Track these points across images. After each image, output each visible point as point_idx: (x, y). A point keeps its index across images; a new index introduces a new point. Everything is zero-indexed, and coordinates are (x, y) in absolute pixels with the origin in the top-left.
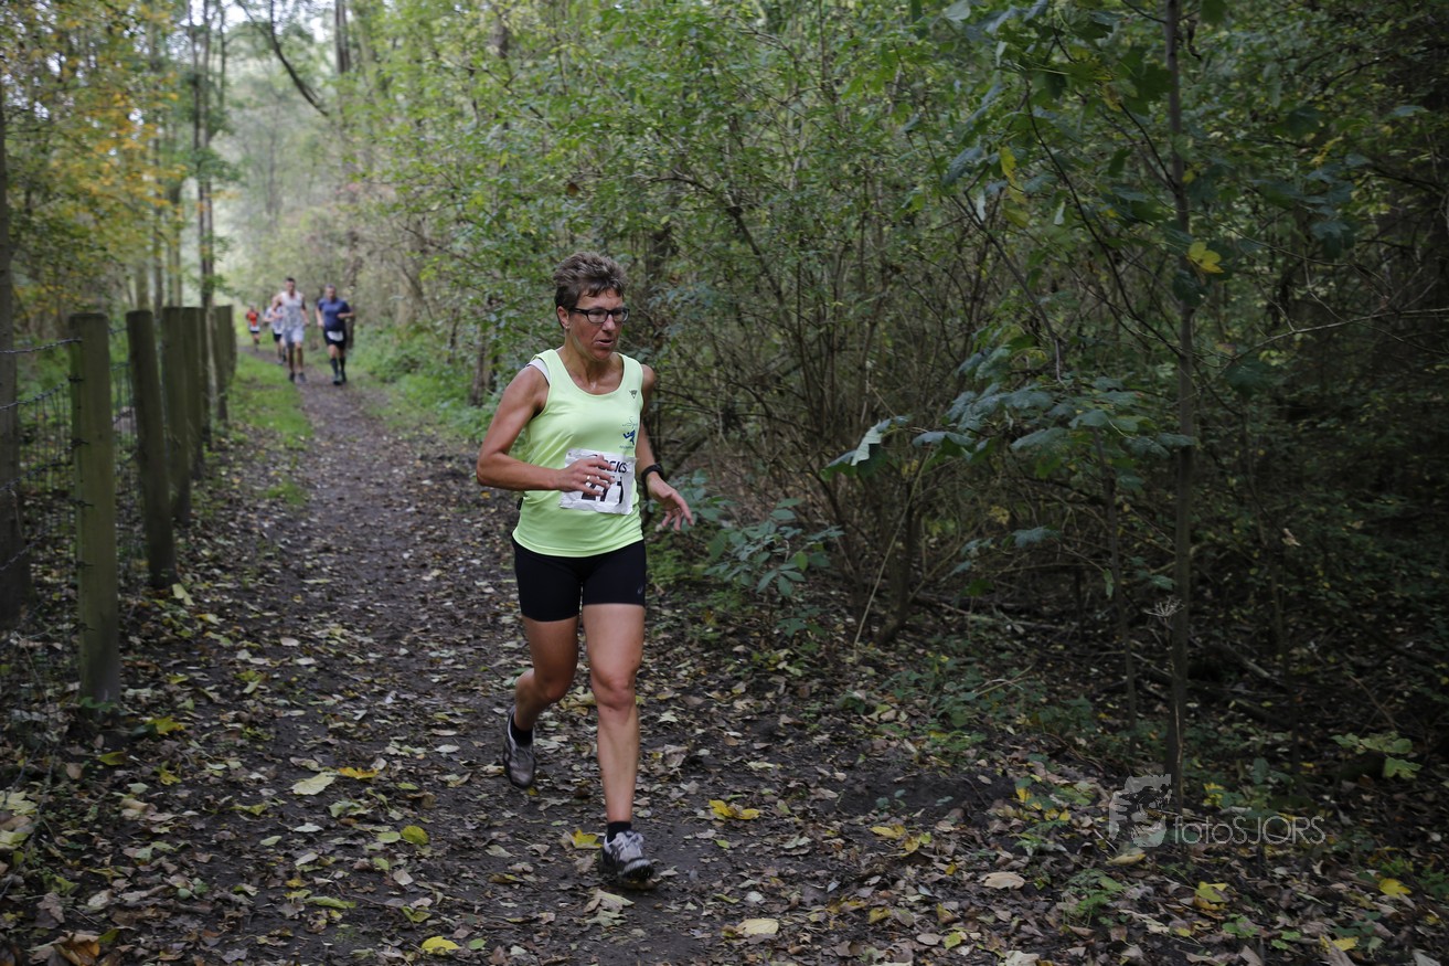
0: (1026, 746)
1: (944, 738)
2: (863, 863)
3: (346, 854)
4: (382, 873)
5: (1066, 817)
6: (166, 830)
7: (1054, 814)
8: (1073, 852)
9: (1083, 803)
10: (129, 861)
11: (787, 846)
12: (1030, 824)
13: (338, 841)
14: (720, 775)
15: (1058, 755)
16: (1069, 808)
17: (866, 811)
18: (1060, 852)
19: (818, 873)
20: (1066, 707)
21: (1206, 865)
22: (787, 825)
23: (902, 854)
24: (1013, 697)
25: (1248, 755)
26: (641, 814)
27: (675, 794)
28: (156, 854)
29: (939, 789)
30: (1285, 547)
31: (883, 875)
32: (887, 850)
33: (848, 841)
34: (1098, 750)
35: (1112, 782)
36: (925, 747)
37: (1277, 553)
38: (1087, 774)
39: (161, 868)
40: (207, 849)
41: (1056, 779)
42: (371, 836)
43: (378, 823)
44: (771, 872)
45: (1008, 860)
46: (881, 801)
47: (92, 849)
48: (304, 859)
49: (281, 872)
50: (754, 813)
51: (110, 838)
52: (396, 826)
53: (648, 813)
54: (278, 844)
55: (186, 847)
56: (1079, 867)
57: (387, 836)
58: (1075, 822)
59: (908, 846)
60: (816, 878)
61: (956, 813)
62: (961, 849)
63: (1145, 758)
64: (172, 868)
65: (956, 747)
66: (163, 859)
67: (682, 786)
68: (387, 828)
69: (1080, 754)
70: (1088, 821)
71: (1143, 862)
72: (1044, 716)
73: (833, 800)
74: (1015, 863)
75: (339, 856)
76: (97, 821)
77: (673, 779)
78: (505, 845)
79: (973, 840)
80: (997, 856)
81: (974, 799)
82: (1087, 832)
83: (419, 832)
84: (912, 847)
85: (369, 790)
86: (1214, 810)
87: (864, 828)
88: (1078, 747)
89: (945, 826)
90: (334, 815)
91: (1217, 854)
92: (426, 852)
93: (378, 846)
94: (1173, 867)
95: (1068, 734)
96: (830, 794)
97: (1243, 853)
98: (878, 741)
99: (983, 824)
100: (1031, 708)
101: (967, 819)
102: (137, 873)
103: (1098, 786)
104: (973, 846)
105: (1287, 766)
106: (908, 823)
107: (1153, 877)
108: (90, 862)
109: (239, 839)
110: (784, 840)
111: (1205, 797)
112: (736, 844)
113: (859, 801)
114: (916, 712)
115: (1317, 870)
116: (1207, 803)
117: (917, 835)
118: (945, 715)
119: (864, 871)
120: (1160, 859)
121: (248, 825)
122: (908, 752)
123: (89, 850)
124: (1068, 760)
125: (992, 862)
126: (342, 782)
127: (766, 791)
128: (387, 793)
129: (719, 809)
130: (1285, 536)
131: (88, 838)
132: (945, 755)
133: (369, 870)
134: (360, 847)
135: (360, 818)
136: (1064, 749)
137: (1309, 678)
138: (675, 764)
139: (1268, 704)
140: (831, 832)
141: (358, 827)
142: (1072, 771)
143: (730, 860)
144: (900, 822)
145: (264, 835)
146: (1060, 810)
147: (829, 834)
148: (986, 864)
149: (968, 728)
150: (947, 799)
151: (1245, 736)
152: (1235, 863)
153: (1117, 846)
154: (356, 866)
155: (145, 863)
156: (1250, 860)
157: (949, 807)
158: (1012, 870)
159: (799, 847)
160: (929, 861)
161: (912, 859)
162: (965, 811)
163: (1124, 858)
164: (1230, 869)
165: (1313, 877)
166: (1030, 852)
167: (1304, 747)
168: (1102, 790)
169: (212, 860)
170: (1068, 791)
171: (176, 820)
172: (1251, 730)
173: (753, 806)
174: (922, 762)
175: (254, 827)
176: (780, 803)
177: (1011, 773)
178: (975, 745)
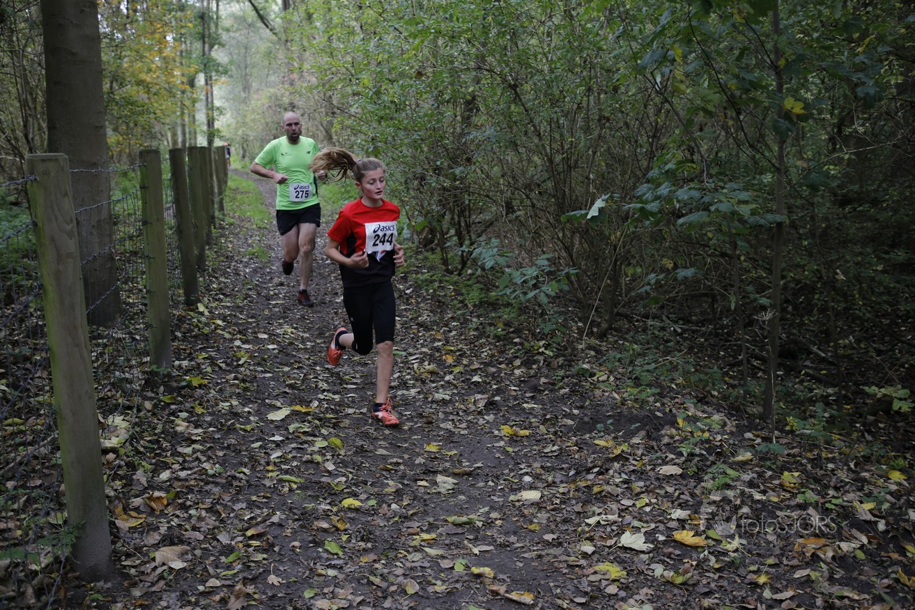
0: (683, 396)
1: (635, 391)
2: (589, 461)
3: (298, 452)
4: (318, 463)
5: (706, 435)
6: (199, 438)
7: (701, 434)
8: (711, 455)
9: (717, 427)
10: (180, 454)
11: (545, 451)
12: (686, 439)
13: (294, 445)
14: (507, 411)
15: (702, 400)
16: (708, 430)
17: (590, 432)
18: (702, 455)
19: (563, 466)
20: (706, 374)
21: (788, 462)
22: (546, 439)
23: (611, 456)
24: (675, 368)
25: (812, 402)
26: (462, 433)
27: (481, 422)
28: (195, 451)
29: (632, 419)
30: (837, 280)
31: (601, 467)
32: (603, 453)
33: (580, 448)
34: (725, 398)
35: (733, 416)
36: (624, 396)
37: (831, 284)
38: (718, 411)
39: (197, 459)
40: (222, 449)
41: (700, 414)
42: (312, 443)
43: (315, 436)
44: (537, 465)
45: (673, 459)
46: (598, 426)
47: (160, 448)
48: (275, 455)
49: (263, 462)
50: (527, 432)
51: (170, 442)
52: (325, 438)
53: (466, 432)
54: (261, 446)
55: (210, 448)
56: (714, 463)
57: (320, 443)
58: (711, 438)
59: (615, 451)
60: (562, 469)
61: (643, 433)
62: (645, 453)
63: (752, 403)
64: (204, 459)
65: (643, 396)
66: (199, 454)
67: (485, 417)
68: (320, 439)
69: (714, 400)
70: (719, 437)
71: (751, 460)
72: (693, 378)
73: (572, 425)
74: (676, 461)
75: (294, 453)
76: (162, 433)
77: (480, 413)
78: (386, 448)
79: (653, 448)
80: (667, 457)
81: (653, 425)
82: (719, 444)
83: (338, 442)
84: (617, 452)
85: (309, 418)
86: (792, 432)
87: (590, 441)
88: (713, 396)
89: (636, 440)
90: (291, 431)
91: (794, 456)
92: (342, 452)
93: (316, 449)
94: (768, 463)
95: (707, 389)
96: (570, 422)
97: (809, 455)
98: (598, 392)
99: (658, 439)
100: (686, 373)
101: (649, 436)
102: (185, 461)
103: (725, 418)
104: (653, 451)
105: (835, 407)
106: (614, 438)
107: (757, 469)
108: (159, 455)
109: (239, 444)
110: (544, 447)
111: (787, 424)
112: (516, 450)
113: (586, 426)
114: (619, 376)
115: (852, 465)
116: (788, 428)
117: (621, 445)
118: (636, 378)
119: (590, 465)
120: (761, 459)
121: (244, 436)
122: (615, 399)
123: (159, 448)
124: (707, 403)
125: (663, 461)
126: (294, 413)
127: (533, 420)
128: (320, 420)
129: (506, 430)
130: (837, 274)
131: (158, 442)
132: (636, 400)
133: (311, 462)
134: (306, 449)
135: (305, 433)
136: (705, 397)
137: (849, 357)
138: (481, 405)
139: (824, 372)
140: (571, 443)
141: (305, 438)
142: (710, 409)
143: (513, 458)
144: (610, 438)
145: (253, 442)
146: (703, 431)
147: (569, 444)
148: (660, 461)
149: (650, 385)
150: (637, 425)
151: (811, 390)
152: (804, 461)
153: (736, 452)
154: (304, 459)
155: (189, 456)
156: (813, 460)
157: (638, 430)
158: (675, 464)
159: (552, 452)
160: (627, 459)
161: (618, 458)
162: (648, 432)
163: (740, 458)
164: (802, 465)
165: (850, 469)
166: (685, 454)
167: (845, 397)
168: (727, 420)
169: (225, 455)
170: (708, 421)
171: (205, 433)
172: (814, 386)
173: (526, 429)
174: (623, 404)
175: (247, 437)
176: (541, 427)
177: (674, 411)
178: (654, 395)
